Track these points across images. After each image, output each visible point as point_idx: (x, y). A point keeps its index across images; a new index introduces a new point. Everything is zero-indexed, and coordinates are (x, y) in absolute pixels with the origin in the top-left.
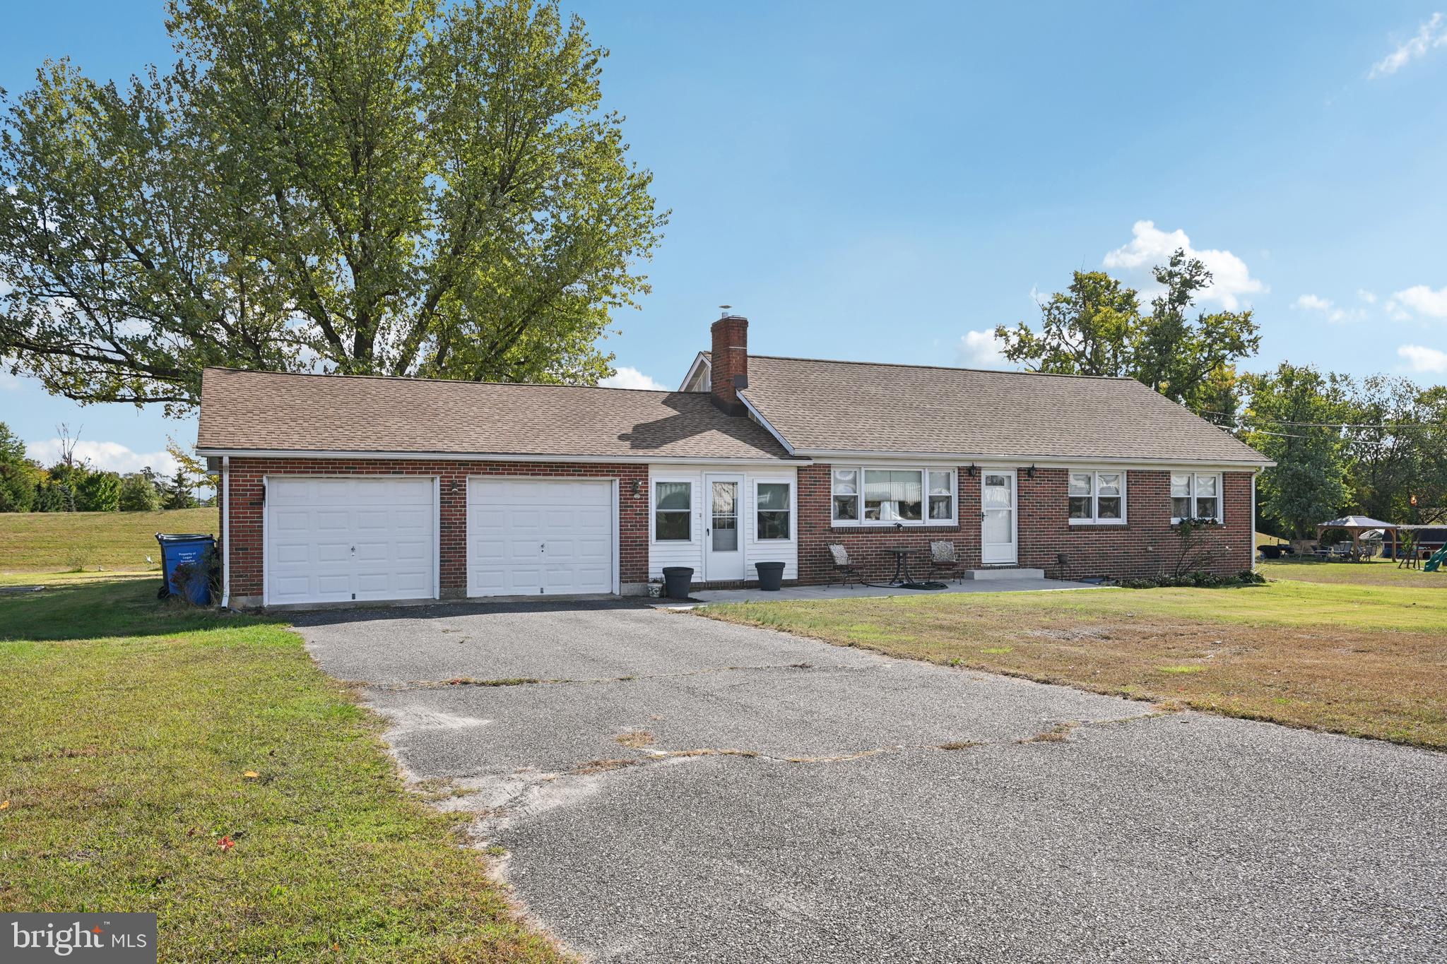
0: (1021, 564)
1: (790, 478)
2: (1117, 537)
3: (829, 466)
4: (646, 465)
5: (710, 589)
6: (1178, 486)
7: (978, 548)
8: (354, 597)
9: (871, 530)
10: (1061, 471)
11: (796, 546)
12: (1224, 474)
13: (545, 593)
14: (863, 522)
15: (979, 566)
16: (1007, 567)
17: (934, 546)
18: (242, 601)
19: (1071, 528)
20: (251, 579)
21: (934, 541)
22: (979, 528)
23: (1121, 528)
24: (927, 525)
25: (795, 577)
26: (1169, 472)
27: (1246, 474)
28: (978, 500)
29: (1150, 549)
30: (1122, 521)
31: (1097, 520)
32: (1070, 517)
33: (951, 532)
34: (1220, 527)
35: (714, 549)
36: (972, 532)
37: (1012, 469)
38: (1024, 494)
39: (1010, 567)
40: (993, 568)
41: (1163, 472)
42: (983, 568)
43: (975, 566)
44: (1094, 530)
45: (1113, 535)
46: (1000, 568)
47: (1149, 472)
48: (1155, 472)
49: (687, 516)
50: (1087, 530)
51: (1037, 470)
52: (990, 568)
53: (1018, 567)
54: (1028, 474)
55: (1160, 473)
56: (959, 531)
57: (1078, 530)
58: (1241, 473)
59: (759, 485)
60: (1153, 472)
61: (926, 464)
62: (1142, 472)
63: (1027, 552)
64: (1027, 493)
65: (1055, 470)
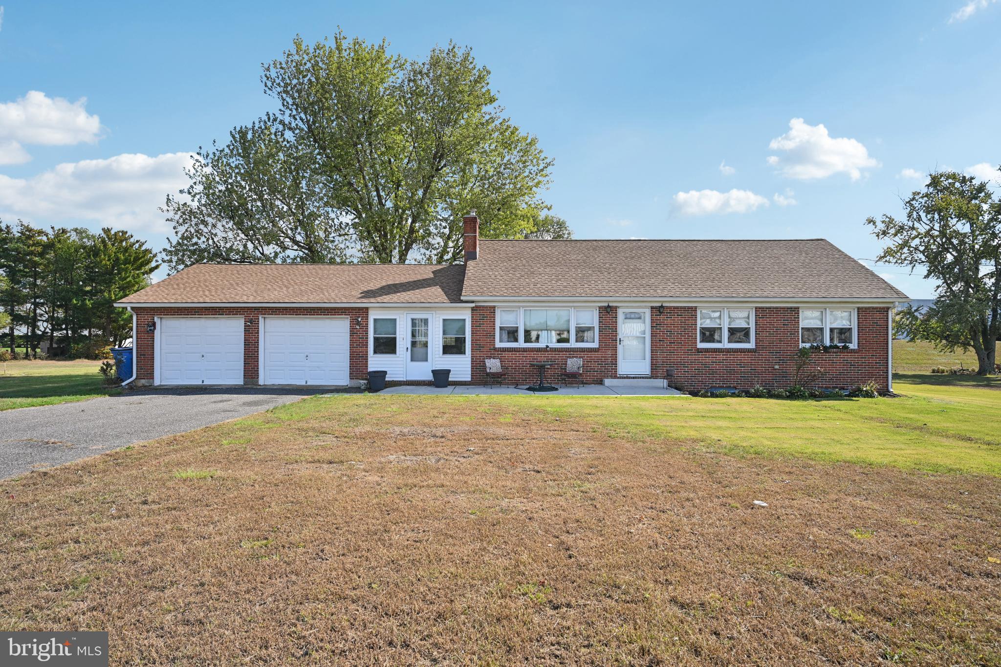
0: (653, 376)
1: (465, 315)
2: (746, 358)
3: (494, 307)
4: (367, 309)
5: (408, 385)
6: (808, 319)
7: (615, 364)
8: (203, 382)
9: (525, 350)
10: (692, 308)
11: (470, 359)
12: (859, 309)
13: (308, 384)
14: (521, 344)
15: (615, 376)
16: (640, 378)
17: (569, 361)
18: (143, 382)
19: (700, 351)
20: (147, 369)
21: (570, 357)
22: (615, 349)
23: (749, 351)
24: (572, 346)
25: (470, 379)
26: (798, 308)
27: (884, 308)
28: (615, 329)
29: (777, 367)
30: (751, 345)
31: (726, 344)
32: (701, 342)
33: (591, 352)
34: (853, 351)
35: (412, 360)
36: (609, 352)
37: (645, 307)
38: (655, 326)
39: (643, 378)
40: (627, 378)
41: (791, 308)
42: (618, 378)
43: (611, 376)
44: (721, 352)
45: (740, 356)
46: (634, 378)
47: (777, 308)
48: (784, 308)
49: (395, 339)
50: (714, 352)
51: (667, 307)
52: (625, 378)
53: (650, 378)
54: (658, 311)
55: (788, 308)
56: (598, 352)
57: (705, 352)
58: (876, 308)
59: (444, 320)
60: (781, 308)
61: (571, 304)
62: (770, 308)
63: (658, 367)
64: (658, 324)
65: (684, 307)
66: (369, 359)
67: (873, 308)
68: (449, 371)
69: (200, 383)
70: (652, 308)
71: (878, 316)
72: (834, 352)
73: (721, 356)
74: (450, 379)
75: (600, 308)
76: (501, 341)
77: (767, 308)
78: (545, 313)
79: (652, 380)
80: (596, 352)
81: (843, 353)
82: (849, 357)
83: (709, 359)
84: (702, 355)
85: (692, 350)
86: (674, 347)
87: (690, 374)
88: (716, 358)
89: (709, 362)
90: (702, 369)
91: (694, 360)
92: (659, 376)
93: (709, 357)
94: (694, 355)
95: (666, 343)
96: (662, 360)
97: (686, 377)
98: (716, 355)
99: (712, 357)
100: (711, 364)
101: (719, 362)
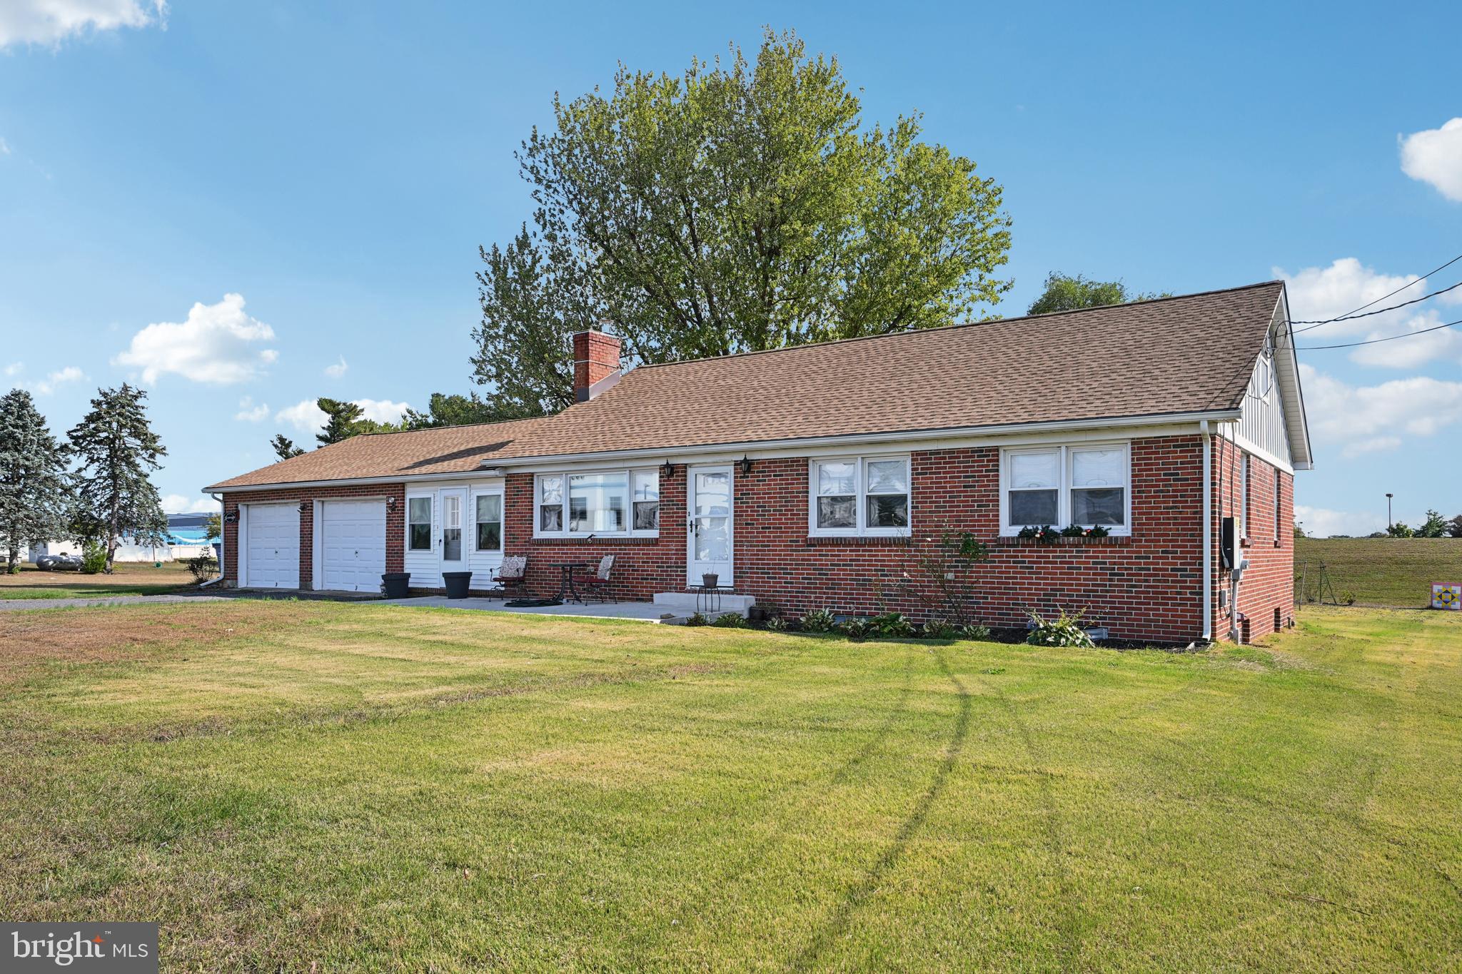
0: (738, 588)
1: (501, 490)
2: (891, 557)
3: (532, 475)
4: (404, 485)
7: (683, 567)
8: (276, 584)
9: (564, 542)
10: (799, 460)
13: (358, 590)
14: (565, 532)
15: (683, 589)
18: (228, 583)
19: (812, 543)
20: (232, 566)
22: (682, 541)
23: (899, 542)
26: (996, 449)
27: (1193, 437)
28: (682, 504)
30: (907, 530)
31: (862, 530)
32: (818, 526)
33: (650, 544)
34: (1115, 542)
35: (446, 558)
36: (675, 546)
37: (725, 463)
38: (740, 495)
39: (720, 592)
40: (698, 592)
41: (980, 450)
42: (688, 592)
43: (676, 588)
44: (850, 545)
45: (882, 553)
47: (951, 451)
48: (965, 451)
49: (429, 526)
50: (838, 545)
51: (759, 462)
53: (732, 593)
54: (746, 467)
55: (974, 451)
56: (656, 545)
57: (821, 545)
58: (1175, 438)
59: (479, 498)
60: (960, 451)
61: (620, 465)
62: (937, 452)
63: (744, 573)
64: (745, 494)
65: (785, 460)
66: (406, 557)
67: (1167, 440)
68: (470, 574)
69: (274, 586)
70: (736, 463)
71: (1177, 457)
72: (1071, 545)
73: (848, 553)
74: (470, 588)
75: (662, 468)
76: (543, 527)
77: (932, 453)
79: (735, 596)
80: (653, 545)
81: (1089, 545)
82: (1107, 556)
83: (827, 558)
84: (815, 551)
85: (798, 541)
86: (769, 537)
87: (795, 587)
88: (839, 556)
89: (827, 565)
90: (815, 579)
91: (803, 560)
92: (744, 591)
93: (827, 555)
94: (802, 551)
95: (757, 528)
96: (749, 559)
97: (789, 592)
98: (838, 551)
99: (832, 555)
100: (830, 570)
101: (844, 565)
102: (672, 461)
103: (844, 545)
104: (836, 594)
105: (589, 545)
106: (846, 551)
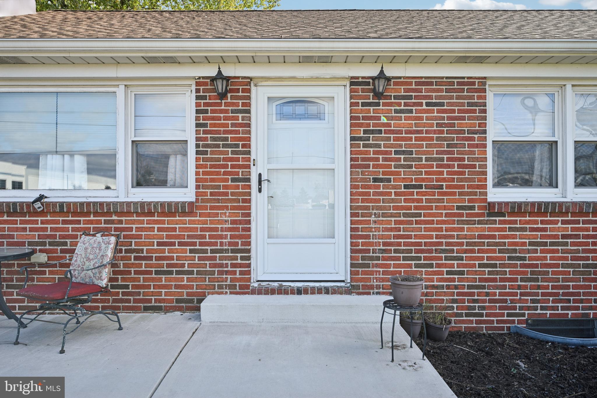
0: (357, 285)
7: (245, 250)
10: (469, 82)
15: (242, 288)
19: (495, 211)
22: (244, 205)
24: (123, 199)
28: (242, 146)
32: (495, 185)
33: (171, 214)
36: (226, 216)
37: (335, 81)
38: (364, 133)
39: (327, 291)
40: (282, 291)
42: (253, 292)
43: (231, 287)
44: (561, 214)
46: (299, 292)
50: (539, 213)
51: (399, 81)
52: (272, 292)
53: (348, 292)
54: (372, 91)
56: (191, 213)
57: (512, 213)
63: (372, 258)
64: (372, 132)
65: (449, 81)
70: (354, 82)
75: (200, 82)
78: (52, 100)
79: (354, 299)
80: (184, 213)
83: (523, 234)
84: (501, 222)
85: (472, 208)
86: (420, 201)
87: (468, 280)
88: (545, 229)
89: (524, 244)
90: (503, 265)
91: (480, 237)
92: (372, 287)
93: (524, 229)
94: (479, 222)
95: (394, 187)
96: (382, 237)
97: (456, 287)
98: (542, 222)
99: (532, 230)
100: (529, 251)
101: (552, 244)
102: (228, 71)
103: (553, 214)
104: (539, 287)
105: (36, 213)
106: (556, 222)
